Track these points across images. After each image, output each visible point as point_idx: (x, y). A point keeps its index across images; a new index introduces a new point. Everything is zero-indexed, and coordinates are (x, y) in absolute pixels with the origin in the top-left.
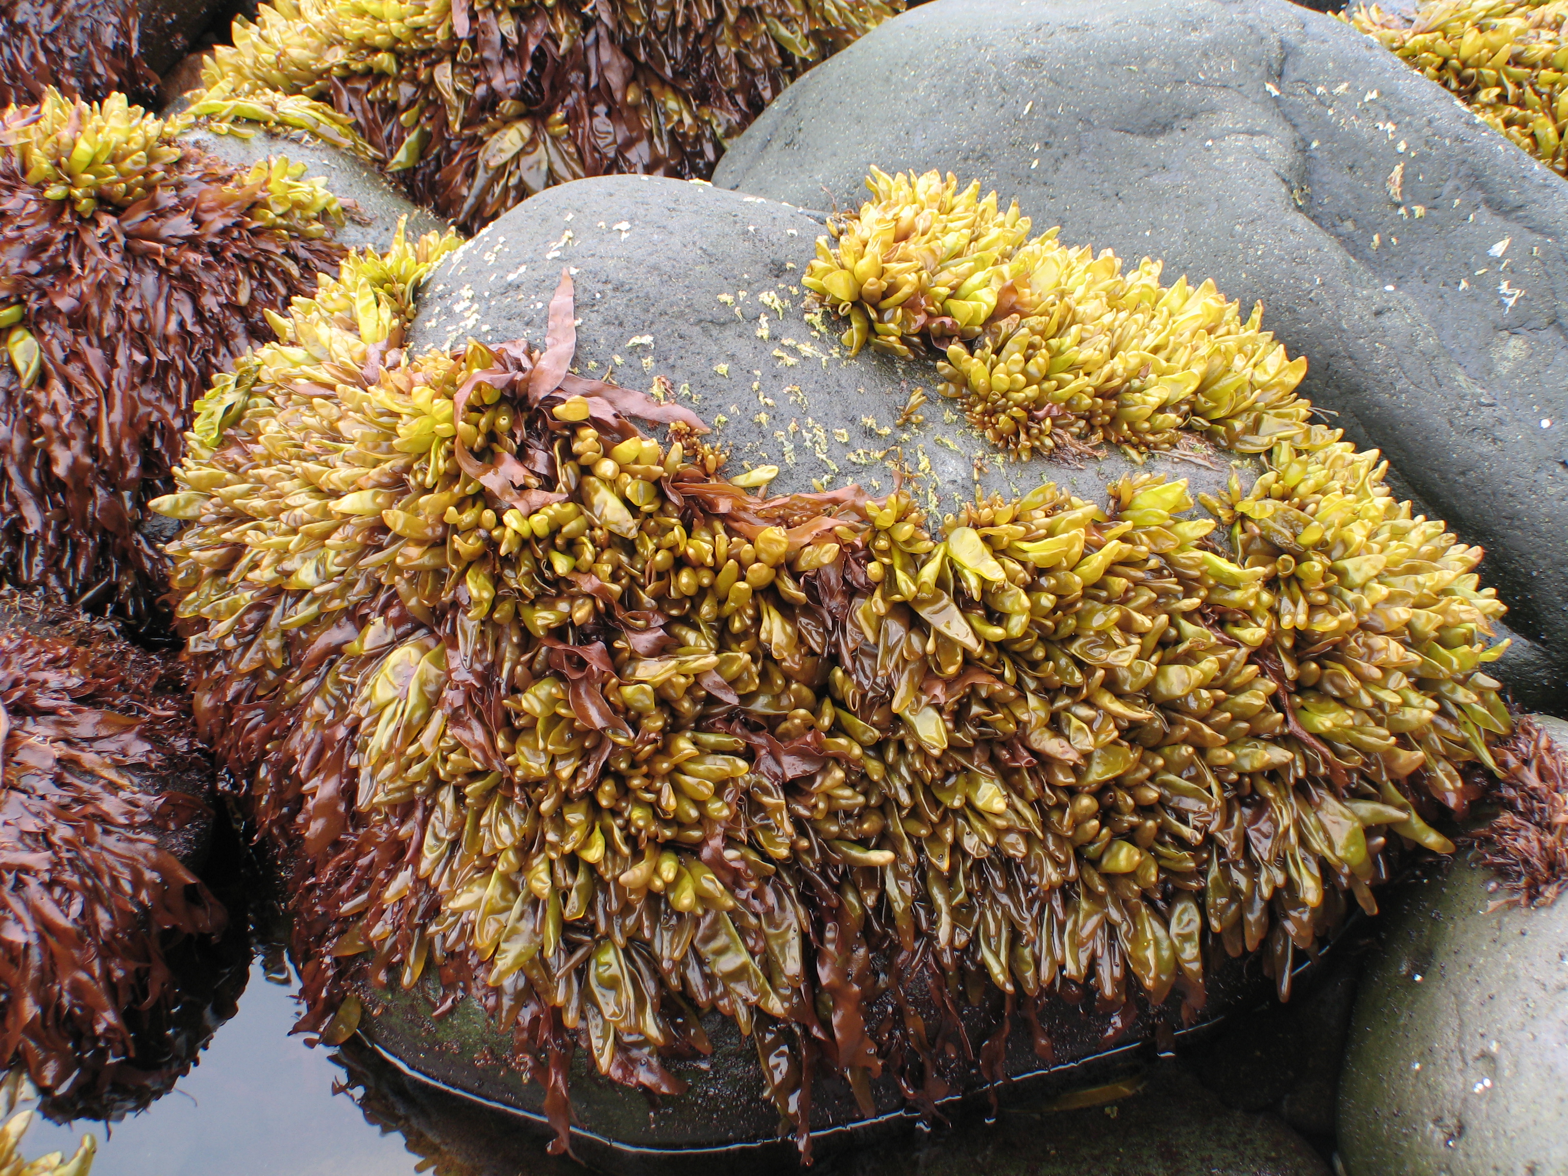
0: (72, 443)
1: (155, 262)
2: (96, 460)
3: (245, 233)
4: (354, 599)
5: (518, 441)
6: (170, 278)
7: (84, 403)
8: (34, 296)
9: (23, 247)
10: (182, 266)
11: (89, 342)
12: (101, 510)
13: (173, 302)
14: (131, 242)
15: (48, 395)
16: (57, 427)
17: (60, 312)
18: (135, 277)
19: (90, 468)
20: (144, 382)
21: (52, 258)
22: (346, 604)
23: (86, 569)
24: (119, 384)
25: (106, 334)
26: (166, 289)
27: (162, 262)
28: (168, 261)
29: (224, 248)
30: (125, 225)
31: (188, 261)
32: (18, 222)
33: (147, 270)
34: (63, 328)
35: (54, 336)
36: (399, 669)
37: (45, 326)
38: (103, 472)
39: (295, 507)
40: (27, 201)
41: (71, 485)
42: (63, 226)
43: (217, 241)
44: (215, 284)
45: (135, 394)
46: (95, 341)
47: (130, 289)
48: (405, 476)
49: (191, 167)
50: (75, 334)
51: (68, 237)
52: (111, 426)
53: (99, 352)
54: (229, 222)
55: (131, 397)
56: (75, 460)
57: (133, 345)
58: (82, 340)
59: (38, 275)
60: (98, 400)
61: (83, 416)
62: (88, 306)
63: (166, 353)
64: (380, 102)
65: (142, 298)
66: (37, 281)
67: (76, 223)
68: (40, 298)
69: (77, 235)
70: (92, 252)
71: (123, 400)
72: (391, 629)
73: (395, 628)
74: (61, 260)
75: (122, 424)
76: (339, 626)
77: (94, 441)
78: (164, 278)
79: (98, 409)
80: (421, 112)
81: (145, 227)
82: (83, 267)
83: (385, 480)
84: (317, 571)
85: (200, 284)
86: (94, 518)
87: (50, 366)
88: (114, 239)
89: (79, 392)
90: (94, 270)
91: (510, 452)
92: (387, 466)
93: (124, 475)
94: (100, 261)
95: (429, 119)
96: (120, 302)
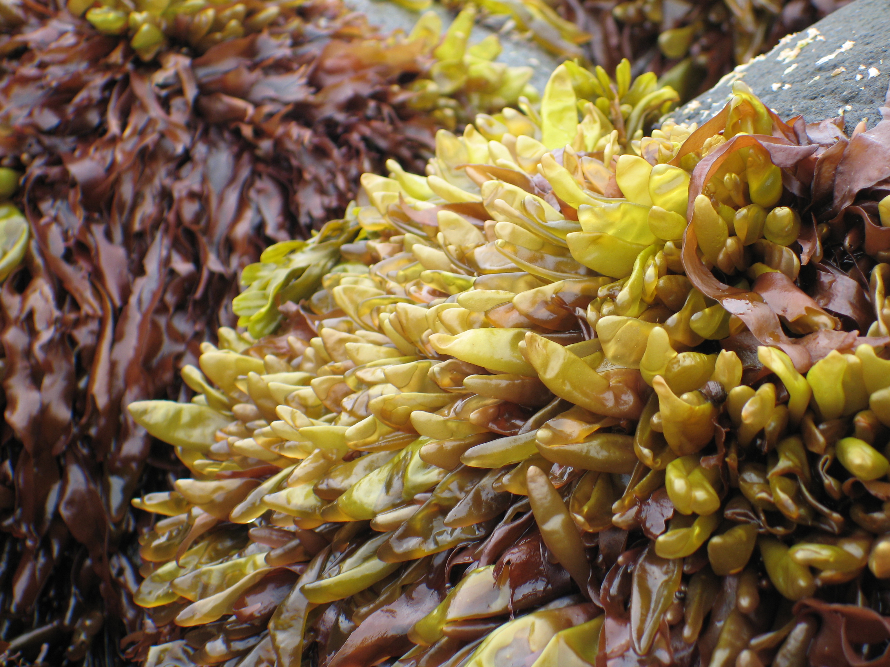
0: (47, 381)
1: (237, 133)
2: (77, 413)
3: (386, 110)
4: (446, 538)
5: (805, 259)
6: (256, 160)
7: (77, 323)
8: (38, 162)
9: (40, 93)
10: (278, 143)
11: (109, 236)
12: (71, 503)
13: (252, 194)
14: (204, 101)
15: (24, 300)
16: (28, 353)
17: (73, 184)
18: (201, 149)
19: (66, 428)
20: (180, 307)
21: (82, 110)
22: (430, 547)
23: (27, 593)
24: (140, 302)
25: (137, 226)
26: (245, 173)
27: (247, 131)
28: (259, 133)
29: (349, 128)
30: (202, 72)
31: (287, 135)
32: (40, 57)
33: (222, 145)
34: (73, 209)
35: (56, 219)
36: (507, 654)
37: (45, 206)
38: (86, 439)
39: (371, 385)
40: (62, 34)
41: (29, 446)
42: (108, 67)
43: (341, 117)
44: (324, 176)
45: (162, 321)
46: (118, 235)
47: (188, 167)
48: (580, 311)
49: (323, 22)
50: (88, 221)
51: (109, 86)
52: (113, 365)
53: (120, 252)
54: (365, 90)
55: (155, 326)
56: (44, 409)
57: (175, 245)
58: (98, 230)
59: (53, 132)
60: (102, 322)
61: (73, 342)
62: (118, 182)
63: (226, 262)
64: (633, 25)
65: (204, 179)
66: (47, 141)
67: (129, 66)
68: (49, 164)
69: (126, 81)
70: (144, 108)
71: (141, 326)
72: (506, 590)
73: (514, 587)
74: (93, 118)
75: (132, 364)
76: (410, 598)
77: (82, 384)
78: (246, 157)
79: (99, 335)
80: (694, 39)
81: (231, 79)
82: (123, 127)
83: (543, 314)
84: (388, 486)
85: (300, 172)
86: (57, 514)
87: (39, 261)
88: (180, 92)
89: (76, 306)
90: (141, 133)
91: (788, 273)
92: (549, 290)
93: (119, 449)
94: (151, 122)
95: (705, 50)
96: (168, 182)
